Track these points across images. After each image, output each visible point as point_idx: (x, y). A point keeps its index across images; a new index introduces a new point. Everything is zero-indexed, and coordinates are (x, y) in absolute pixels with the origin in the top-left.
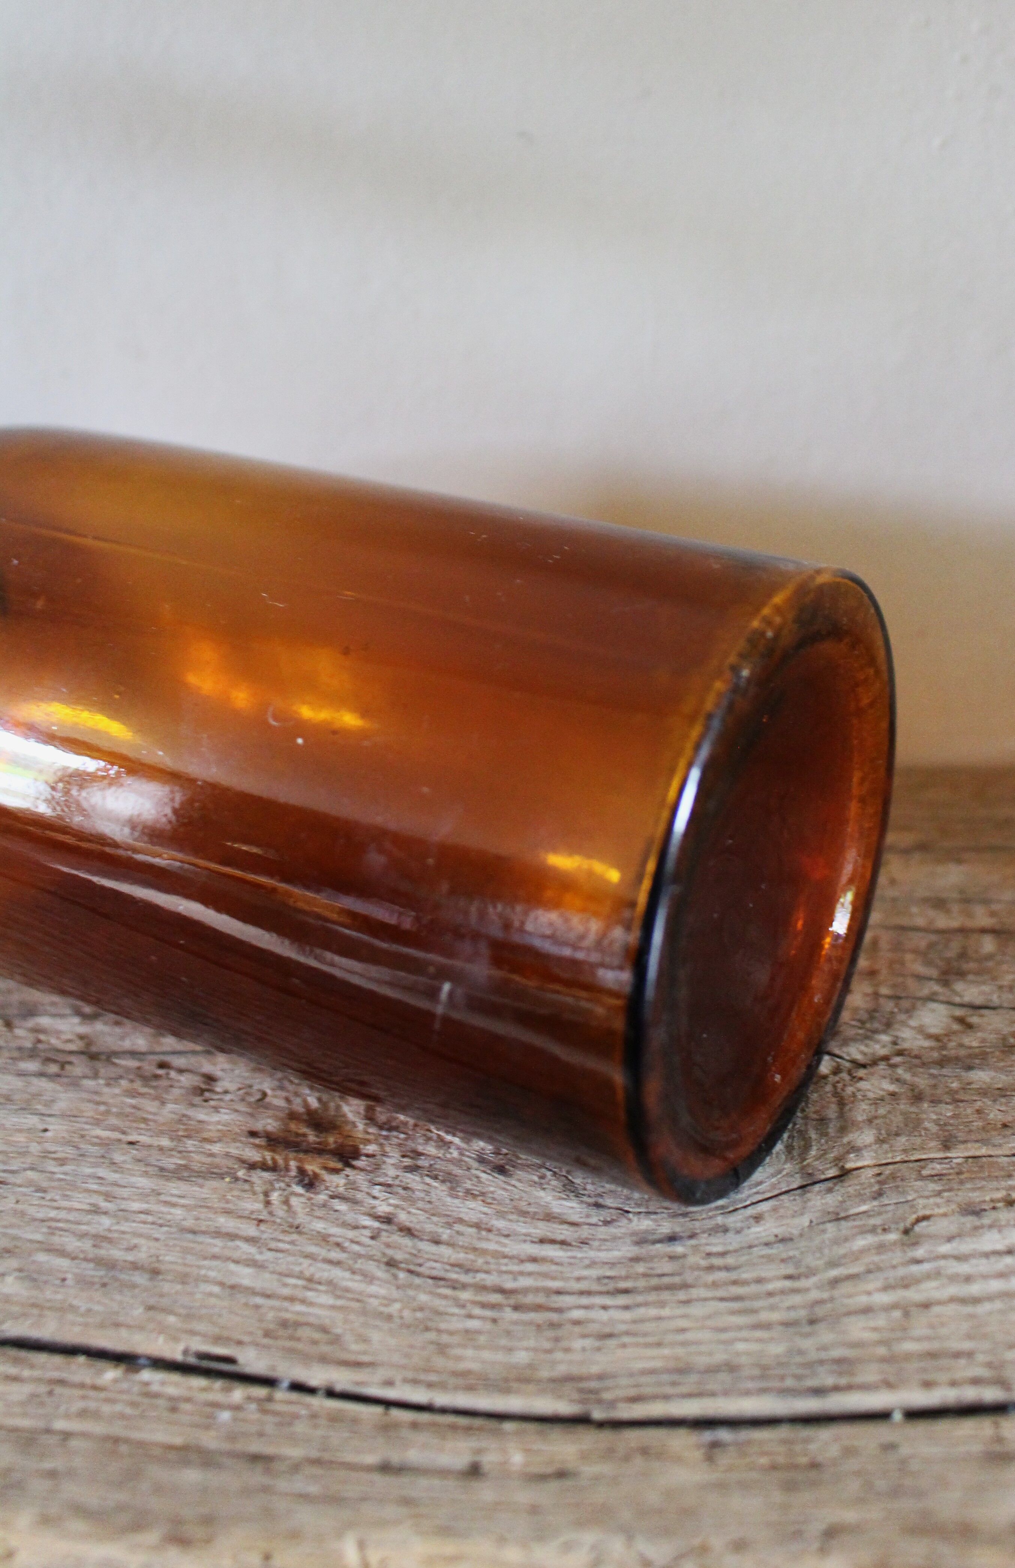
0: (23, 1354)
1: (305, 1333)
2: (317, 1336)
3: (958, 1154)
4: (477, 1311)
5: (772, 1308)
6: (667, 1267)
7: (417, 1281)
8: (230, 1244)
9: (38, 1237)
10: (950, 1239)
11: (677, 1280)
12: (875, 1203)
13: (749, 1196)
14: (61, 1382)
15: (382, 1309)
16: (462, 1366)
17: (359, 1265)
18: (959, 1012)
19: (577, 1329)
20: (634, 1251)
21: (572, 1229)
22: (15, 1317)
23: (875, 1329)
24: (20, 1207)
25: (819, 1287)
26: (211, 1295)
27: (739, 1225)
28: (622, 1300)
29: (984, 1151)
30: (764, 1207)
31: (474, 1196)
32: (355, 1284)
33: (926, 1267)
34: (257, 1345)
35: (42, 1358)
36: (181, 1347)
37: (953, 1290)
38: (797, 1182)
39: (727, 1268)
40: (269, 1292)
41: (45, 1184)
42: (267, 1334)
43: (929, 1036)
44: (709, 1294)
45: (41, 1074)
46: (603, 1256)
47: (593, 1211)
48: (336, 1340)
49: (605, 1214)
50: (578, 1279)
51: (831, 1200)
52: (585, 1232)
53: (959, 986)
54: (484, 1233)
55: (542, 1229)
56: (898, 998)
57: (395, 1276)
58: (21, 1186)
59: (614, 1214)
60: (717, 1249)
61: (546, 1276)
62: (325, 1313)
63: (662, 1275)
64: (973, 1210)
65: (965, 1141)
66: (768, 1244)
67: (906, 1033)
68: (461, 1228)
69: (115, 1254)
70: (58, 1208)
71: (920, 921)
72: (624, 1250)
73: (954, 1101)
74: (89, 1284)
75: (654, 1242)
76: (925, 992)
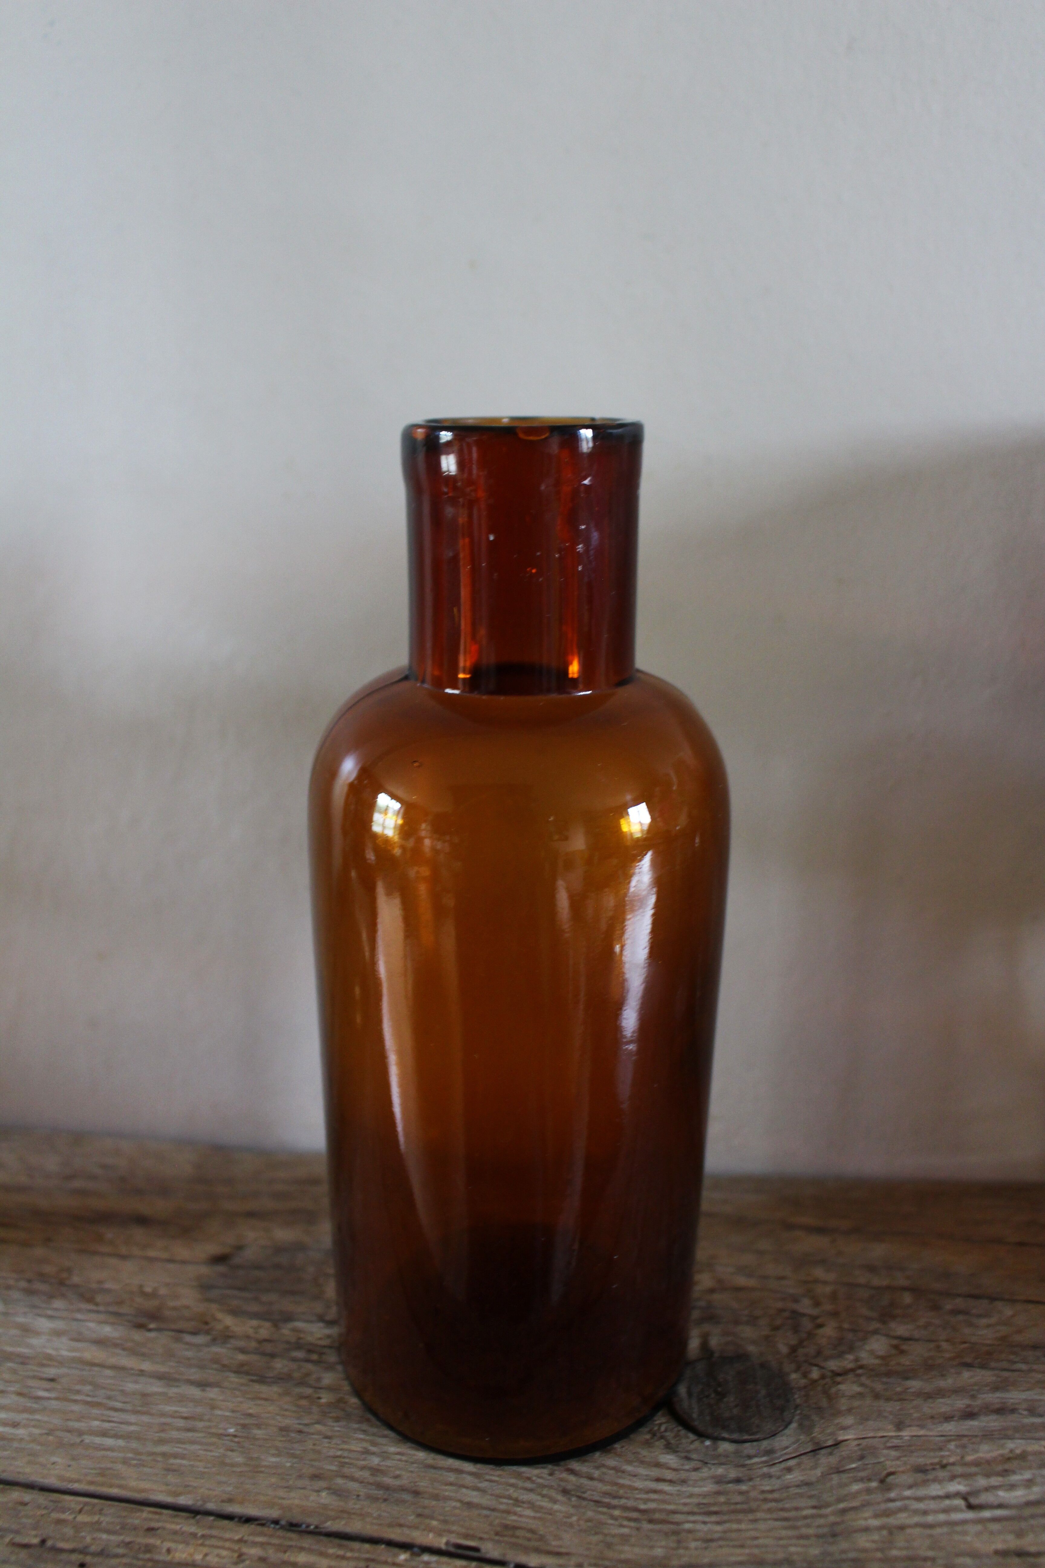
0: (343, 1542)
1: (521, 1533)
2: (529, 1535)
3: (906, 1433)
4: (625, 1523)
5: (808, 1526)
6: (739, 1499)
7: (584, 1503)
8: (459, 1476)
9: (334, 1468)
10: (910, 1487)
11: (745, 1506)
12: (860, 1463)
13: (782, 1455)
14: (373, 1560)
15: (565, 1520)
16: (623, 1556)
17: (545, 1492)
18: (895, 1342)
19: (690, 1535)
20: (717, 1488)
21: (674, 1473)
22: (334, 1519)
23: (873, 1541)
24: (317, 1448)
25: (834, 1514)
26: (455, 1508)
27: (778, 1473)
28: (714, 1518)
29: (922, 1432)
30: (791, 1463)
32: (545, 1504)
33: (898, 1504)
34: (493, 1540)
35: (356, 1545)
36: (444, 1540)
37: (916, 1519)
38: (810, 1447)
39: (776, 1501)
40: (492, 1507)
41: (329, 1434)
42: (497, 1534)
43: (878, 1357)
44: (768, 1516)
45: (308, 1361)
46: (696, 1490)
47: (686, 1462)
48: (542, 1538)
49: (692, 1465)
50: (685, 1504)
51: (833, 1460)
52: (683, 1475)
53: (893, 1325)
55: (655, 1472)
56: (854, 1331)
57: (569, 1499)
58: (313, 1434)
59: (699, 1464)
60: (768, 1488)
61: (664, 1502)
62: (531, 1521)
63: (736, 1504)
64: (921, 1470)
65: (910, 1426)
66: (798, 1486)
67: (863, 1355)
68: (604, 1470)
69: (387, 1480)
70: (341, 1450)
71: (862, 1280)
72: (709, 1487)
73: (900, 1400)
74: (375, 1499)
75: (728, 1483)
76: (872, 1328)
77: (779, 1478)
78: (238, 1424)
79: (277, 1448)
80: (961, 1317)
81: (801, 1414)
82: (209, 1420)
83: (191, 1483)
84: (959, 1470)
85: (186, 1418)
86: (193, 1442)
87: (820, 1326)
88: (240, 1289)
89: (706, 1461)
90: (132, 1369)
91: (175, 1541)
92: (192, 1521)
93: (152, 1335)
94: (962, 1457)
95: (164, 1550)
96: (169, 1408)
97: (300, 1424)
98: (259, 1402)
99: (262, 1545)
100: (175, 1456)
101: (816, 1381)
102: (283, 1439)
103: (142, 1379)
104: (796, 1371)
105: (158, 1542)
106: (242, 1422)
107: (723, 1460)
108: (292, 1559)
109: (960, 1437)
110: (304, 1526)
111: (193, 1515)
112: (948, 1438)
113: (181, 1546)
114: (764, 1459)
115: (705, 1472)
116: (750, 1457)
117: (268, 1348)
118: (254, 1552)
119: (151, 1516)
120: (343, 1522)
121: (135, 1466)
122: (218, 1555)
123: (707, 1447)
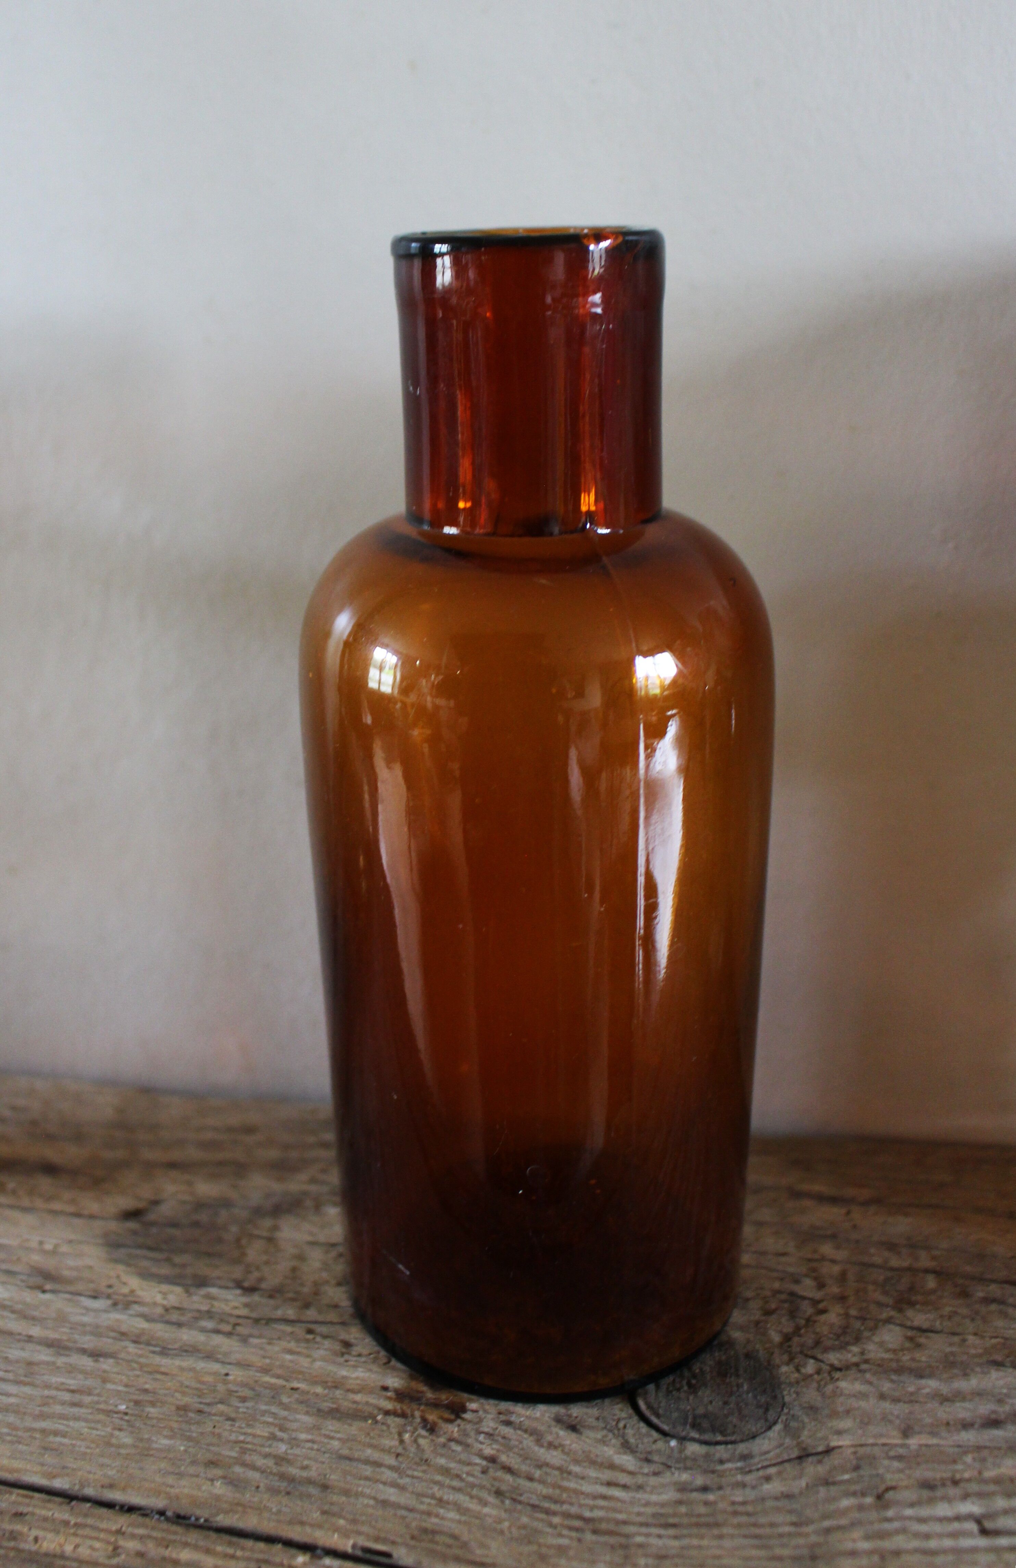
0: (235, 1539)
1: (441, 1539)
2: (450, 1541)
3: (914, 1442)
4: (565, 1532)
5: (783, 1546)
6: (702, 1510)
7: (519, 1507)
8: (377, 1469)
9: (234, 1454)
10: (912, 1505)
11: (710, 1520)
12: (855, 1474)
13: (760, 1462)
15: (494, 1525)
17: (475, 1492)
18: (910, 1333)
19: (641, 1551)
20: (678, 1496)
21: (630, 1477)
22: (226, 1512)
24: (217, 1431)
25: (817, 1532)
26: (367, 1506)
27: (754, 1483)
28: (671, 1532)
29: (935, 1441)
30: (772, 1471)
31: (556, 1448)
32: (474, 1506)
33: (896, 1525)
34: (407, 1545)
35: (249, 1543)
36: (351, 1542)
37: (915, 1544)
38: (795, 1453)
39: (748, 1514)
40: (411, 1507)
41: (233, 1415)
42: (413, 1538)
43: (888, 1350)
44: (736, 1532)
45: (217, 1332)
46: (654, 1498)
47: (645, 1465)
48: (465, 1545)
49: (654, 1467)
50: (639, 1514)
51: (821, 1470)
52: (640, 1480)
53: (910, 1313)
54: (565, 1475)
55: (607, 1475)
56: (863, 1319)
57: (503, 1502)
58: (215, 1415)
59: (661, 1468)
60: (740, 1499)
61: (615, 1510)
62: (453, 1526)
63: (699, 1516)
64: (928, 1485)
65: (920, 1433)
66: (776, 1498)
67: (871, 1347)
68: (548, 1470)
69: (293, 1471)
70: (245, 1434)
71: (878, 1260)
72: (670, 1495)
73: (911, 1402)
74: (277, 1492)
75: (692, 1491)
76: (884, 1316)
77: (754, 1487)
78: (130, 1401)
79: (172, 1429)
80: (993, 1307)
81: (788, 1413)
82: (99, 1395)
83: (70, 1465)
84: (974, 1487)
85: (73, 1391)
86: (76, 1419)
87: (824, 1311)
88: (150, 1249)
89: (669, 1464)
90: (20, 1334)
91: (44, 1529)
92: (66, 1508)
93: (47, 1296)
94: (980, 1473)
95: (31, 1538)
96: (55, 1380)
97: (201, 1403)
98: (159, 1376)
99: (141, 1538)
100: (56, 1433)
101: (811, 1376)
102: (180, 1419)
103: (30, 1346)
104: (788, 1364)
105: (25, 1530)
106: (136, 1397)
107: (689, 1463)
108: (174, 1555)
109: (979, 1448)
110: (192, 1519)
111: (68, 1501)
112: (965, 1450)
113: (50, 1536)
114: (739, 1464)
115: (668, 1477)
116: (721, 1462)
117: (174, 1317)
118: (132, 1545)
119: (20, 1499)
120: (237, 1516)
121: (10, 1442)
122: (92, 1548)
123: (672, 1449)
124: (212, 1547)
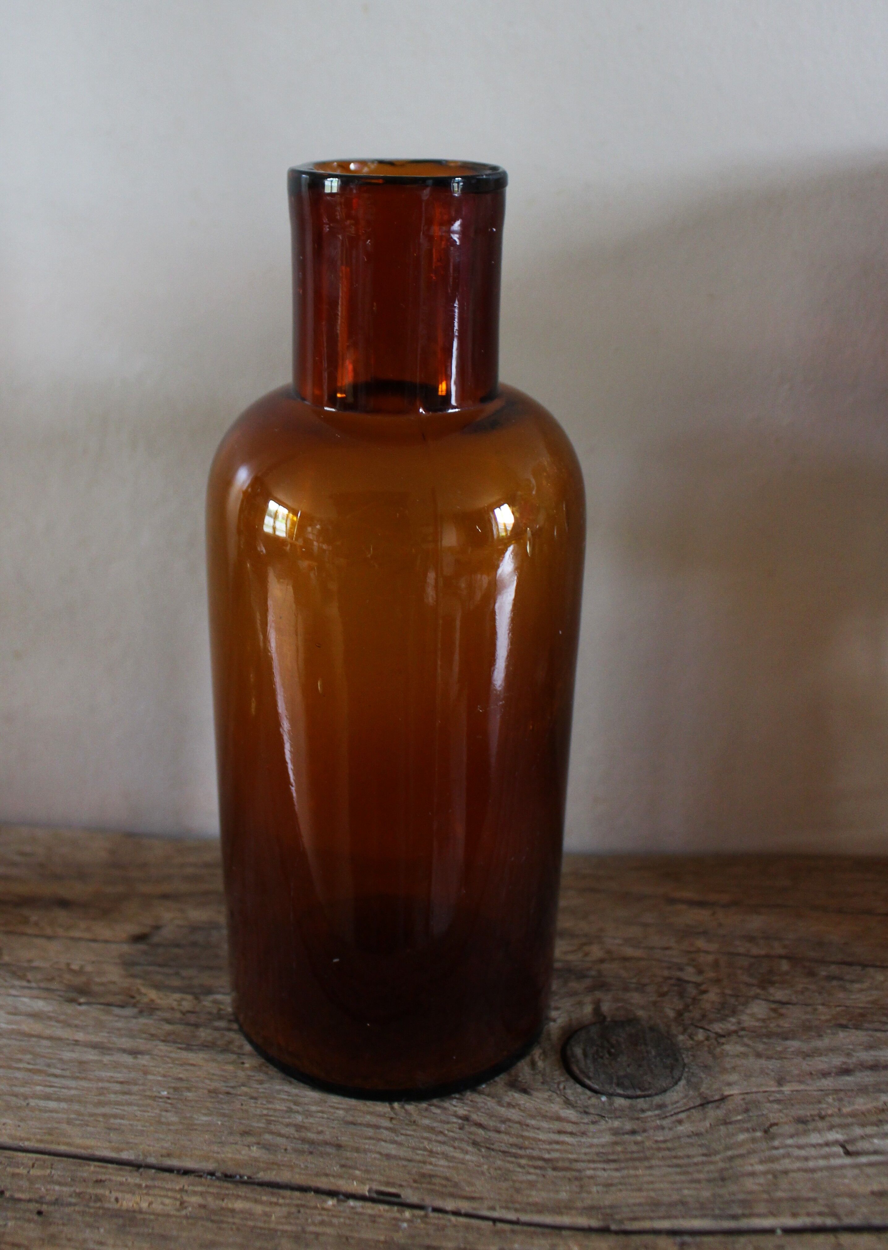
0: (276, 1191)
1: (437, 1181)
2: (444, 1182)
3: (787, 1089)
4: (532, 1170)
5: (699, 1172)
6: (635, 1148)
7: (493, 1153)
8: (378, 1131)
9: (261, 1125)
10: (792, 1136)
11: (641, 1155)
12: (745, 1115)
13: (672, 1109)
14: (303, 1206)
15: (476, 1168)
16: (531, 1200)
17: (456, 1144)
18: (773, 1006)
19: (592, 1181)
20: (614, 1138)
21: (574, 1126)
22: (265, 1170)
23: (760, 1184)
24: (244, 1107)
25: (723, 1160)
26: (375, 1158)
27: (670, 1126)
28: (613, 1166)
29: (802, 1087)
30: (682, 1116)
31: (514, 1107)
32: (458, 1155)
33: (781, 1151)
34: (411, 1187)
35: (288, 1193)
36: (367, 1188)
37: (798, 1165)
38: (698, 1102)
39: (669, 1149)
40: (409, 1159)
41: (255, 1095)
42: (415, 1181)
43: (758, 1020)
44: (661, 1163)
45: (229, 1030)
46: (595, 1141)
47: (585, 1116)
48: (456, 1185)
49: (591, 1118)
50: (585, 1154)
51: (720, 1113)
52: (583, 1128)
53: (772, 990)
54: (524, 1127)
55: (556, 1125)
56: (736, 996)
57: (480, 1150)
58: (240, 1095)
59: (597, 1118)
60: (661, 1138)
61: (566, 1151)
62: (446, 1170)
63: (632, 1152)
64: (801, 1121)
65: (789, 1082)
66: (689, 1136)
67: (744, 1018)
68: (511, 1124)
69: (311, 1135)
70: (268, 1109)
71: (741, 950)
72: (607, 1138)
73: (781, 1058)
74: (301, 1152)
75: (624, 1134)
76: (752, 993)
77: (670, 1129)
78: (170, 1087)
79: (208, 1108)
80: (835, 983)
81: (689, 1072)
82: (143, 1084)
83: (131, 1140)
84: (837, 1120)
85: (121, 1083)
86: (130, 1104)
87: (705, 992)
88: (160, 965)
89: (603, 1115)
90: (68, 1039)
91: (122, 1191)
92: (136, 1174)
93: (83, 1008)
94: (839, 1110)
95: (113, 1199)
96: (104, 1074)
97: (227, 1087)
98: (188, 1067)
99: (202, 1194)
100: (115, 1116)
101: (702, 1042)
102: (213, 1100)
103: (78, 1048)
104: (683, 1033)
105: (107, 1193)
106: (173, 1085)
107: (618, 1113)
108: (230, 1206)
109: (837, 1091)
110: (238, 1177)
111: (135, 1169)
112: (826, 1092)
113: (128, 1196)
114: (657, 1112)
115: (603, 1125)
116: (643, 1111)
117: (192, 1019)
118: (195, 1200)
119: (98, 1169)
120: (274, 1173)
121: (78, 1125)
122: (163, 1204)
123: (603, 1103)
124: (258, 1197)
